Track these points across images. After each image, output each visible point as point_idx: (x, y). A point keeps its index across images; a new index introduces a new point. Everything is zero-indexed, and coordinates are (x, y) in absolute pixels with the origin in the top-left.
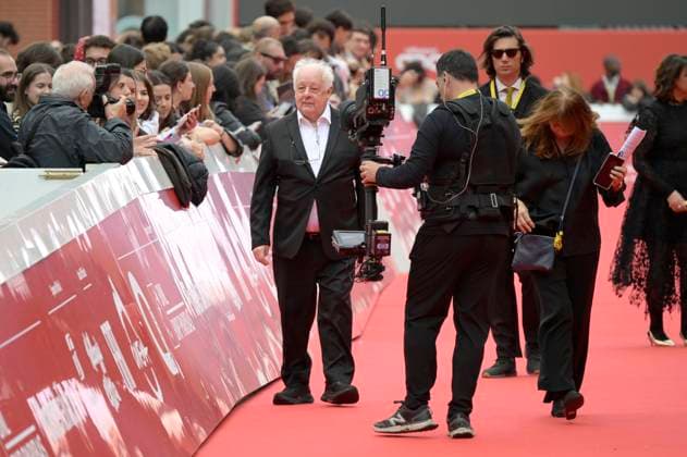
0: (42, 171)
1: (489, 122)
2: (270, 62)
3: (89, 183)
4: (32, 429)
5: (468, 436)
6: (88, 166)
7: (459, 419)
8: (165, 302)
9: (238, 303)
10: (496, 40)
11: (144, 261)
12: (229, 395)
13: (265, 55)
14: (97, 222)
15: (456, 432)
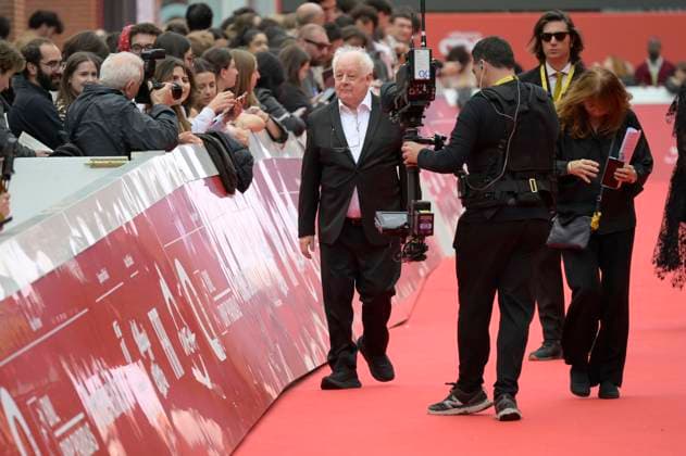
0: (87, 159)
1: (526, 108)
2: (314, 48)
3: (135, 171)
4: (81, 416)
5: (515, 417)
6: (133, 154)
7: (506, 400)
8: (212, 289)
9: (285, 289)
10: (545, 23)
11: (190, 248)
12: (277, 379)
13: (308, 41)
14: (143, 210)
15: (502, 413)
